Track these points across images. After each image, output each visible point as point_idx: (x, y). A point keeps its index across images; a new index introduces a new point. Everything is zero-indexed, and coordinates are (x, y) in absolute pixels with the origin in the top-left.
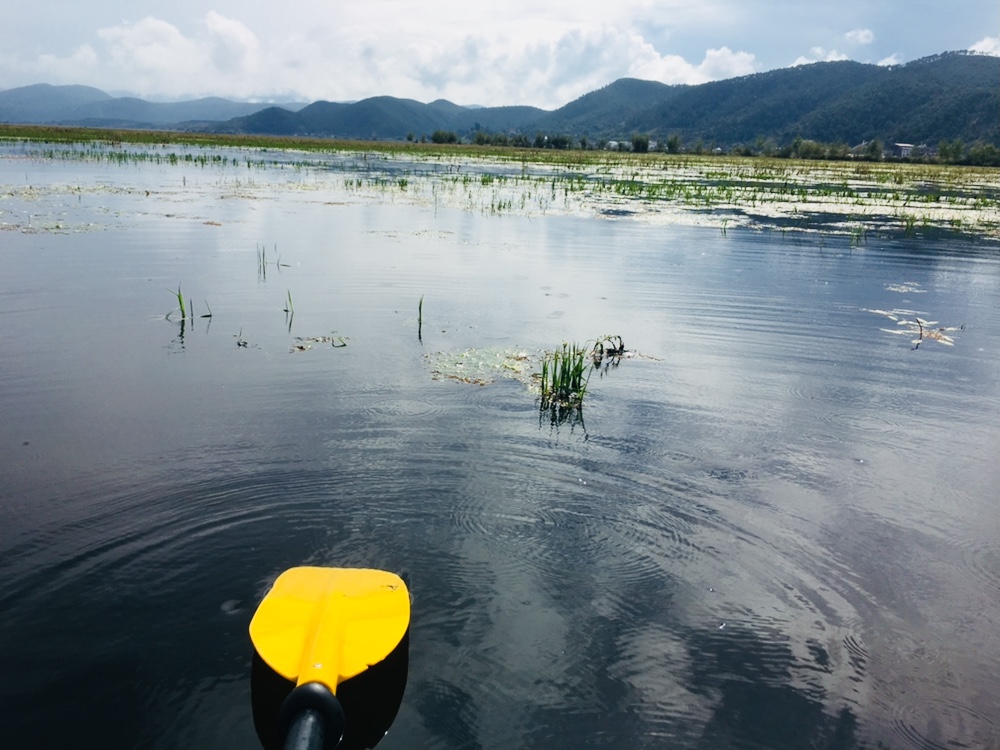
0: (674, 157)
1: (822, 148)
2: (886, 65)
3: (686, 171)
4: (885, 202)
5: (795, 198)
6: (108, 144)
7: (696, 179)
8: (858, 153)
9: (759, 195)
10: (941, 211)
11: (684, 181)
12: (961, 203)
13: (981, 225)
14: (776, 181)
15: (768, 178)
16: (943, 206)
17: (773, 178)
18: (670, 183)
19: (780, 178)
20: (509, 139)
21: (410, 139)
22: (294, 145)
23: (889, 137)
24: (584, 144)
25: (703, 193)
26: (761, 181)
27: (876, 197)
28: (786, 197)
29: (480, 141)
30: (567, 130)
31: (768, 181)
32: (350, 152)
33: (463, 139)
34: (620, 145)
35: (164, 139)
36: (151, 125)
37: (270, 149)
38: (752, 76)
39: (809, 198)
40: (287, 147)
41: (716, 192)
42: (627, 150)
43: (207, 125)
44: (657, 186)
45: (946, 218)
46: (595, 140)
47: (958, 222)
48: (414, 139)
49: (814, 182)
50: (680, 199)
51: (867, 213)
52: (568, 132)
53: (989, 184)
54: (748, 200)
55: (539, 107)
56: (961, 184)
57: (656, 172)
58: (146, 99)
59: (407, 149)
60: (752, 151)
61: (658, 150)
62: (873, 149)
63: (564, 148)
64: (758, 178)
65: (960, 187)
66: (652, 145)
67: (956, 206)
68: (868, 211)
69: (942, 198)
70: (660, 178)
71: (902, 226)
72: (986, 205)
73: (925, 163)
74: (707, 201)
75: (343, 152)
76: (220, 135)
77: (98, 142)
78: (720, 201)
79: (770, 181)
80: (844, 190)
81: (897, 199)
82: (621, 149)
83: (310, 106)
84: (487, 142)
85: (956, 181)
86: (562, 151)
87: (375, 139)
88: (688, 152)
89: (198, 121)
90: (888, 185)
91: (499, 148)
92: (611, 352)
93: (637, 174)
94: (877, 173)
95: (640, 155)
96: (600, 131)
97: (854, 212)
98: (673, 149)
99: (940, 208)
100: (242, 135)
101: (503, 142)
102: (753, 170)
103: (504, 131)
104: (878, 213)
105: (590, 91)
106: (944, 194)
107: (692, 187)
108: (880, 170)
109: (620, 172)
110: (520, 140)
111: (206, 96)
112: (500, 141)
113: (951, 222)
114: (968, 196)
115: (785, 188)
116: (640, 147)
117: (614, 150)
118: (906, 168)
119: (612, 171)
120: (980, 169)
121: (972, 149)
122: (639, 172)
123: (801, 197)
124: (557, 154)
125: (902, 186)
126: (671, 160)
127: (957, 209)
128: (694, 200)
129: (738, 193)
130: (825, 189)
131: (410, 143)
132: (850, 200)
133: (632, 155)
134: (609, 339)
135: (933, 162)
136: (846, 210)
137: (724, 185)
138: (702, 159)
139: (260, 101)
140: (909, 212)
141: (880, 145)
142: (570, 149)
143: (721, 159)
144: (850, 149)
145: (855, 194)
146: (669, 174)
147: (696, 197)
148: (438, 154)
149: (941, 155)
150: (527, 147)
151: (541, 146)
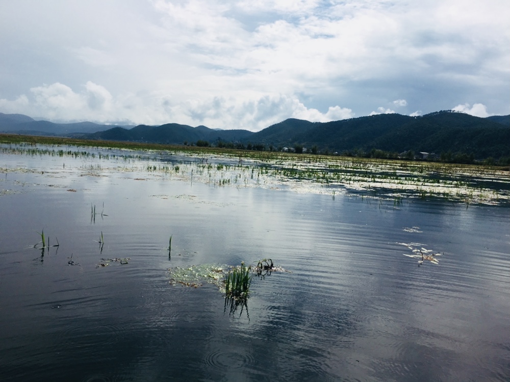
0: (315, 156)
1: (385, 154)
2: (414, 116)
3: (320, 164)
4: (413, 183)
5: (370, 179)
6: (29, 144)
7: (324, 168)
8: (403, 156)
9: (353, 178)
10: (440, 188)
11: (317, 169)
12: (449, 184)
13: (458, 196)
14: (362, 170)
15: (358, 168)
16: (441, 185)
17: (361, 169)
18: (311, 170)
19: (364, 169)
20: (235, 145)
21: (185, 144)
22: (126, 147)
23: (417, 149)
24: (271, 148)
25: (326, 176)
26: (355, 170)
27: (409, 180)
28: (366, 179)
29: (220, 146)
30: (263, 141)
31: (358, 170)
32: (154, 151)
33: (212, 145)
34: (289, 149)
35: (59, 142)
36: (54, 134)
37: (113, 148)
38: (351, 119)
39: (377, 180)
40: (122, 147)
41: (332, 175)
42: (292, 152)
43: (83, 135)
44: (304, 172)
45: (442, 191)
46: (277, 147)
47: (447, 194)
48: (188, 144)
49: (380, 171)
50: (314, 179)
51: (404, 188)
52: (263, 143)
53: (464, 174)
54: (347, 180)
55: (249, 130)
56: (450, 173)
57: (305, 164)
58: (53, 122)
59: (183, 150)
60: (352, 154)
61: (307, 152)
62: (409, 154)
63: (262, 150)
64: (353, 168)
65: (450, 175)
66: (304, 150)
67: (447, 186)
68: (405, 187)
69: (441, 181)
70: (306, 167)
71: (420, 196)
72: (461, 185)
73: (434, 162)
74: (327, 180)
75: (150, 150)
76: (89, 140)
77: (24, 143)
78: (334, 181)
79: (359, 170)
80: (394, 176)
81: (419, 181)
82: (289, 151)
83: (136, 127)
84: (224, 146)
85: (449, 172)
86: (260, 152)
87: (168, 144)
88: (321, 154)
89: (78, 133)
90: (416, 173)
91: (229, 150)
92: (267, 268)
93: (295, 165)
94: (411, 167)
95: (298, 155)
96: (279, 142)
97: (398, 188)
98: (314, 152)
99: (439, 186)
100: (101, 140)
101: (231, 146)
102: (352, 163)
103: (233, 142)
104: (409, 188)
105: (274, 124)
106: (443, 179)
107: (321, 173)
108: (412, 165)
109: (287, 164)
110: (240, 146)
111: (83, 121)
112: (230, 146)
113: (444, 194)
114: (453, 180)
115: (366, 174)
116: (299, 151)
117: (286, 152)
118: (425, 164)
119: (284, 163)
120: (460, 165)
121: (457, 155)
122: (297, 164)
123: (373, 179)
124: (257, 154)
125: (423, 174)
126: (312, 158)
127: (447, 187)
128: (321, 180)
129: (343, 177)
130: (385, 175)
131: (186, 146)
132: (396, 181)
133: (294, 155)
134: (265, 261)
135: (438, 161)
136: (394, 186)
137: (336, 171)
138: (328, 158)
139: (111, 124)
140: (424, 188)
141: (413, 153)
142: (264, 151)
143: (337, 157)
144: (399, 154)
145: (399, 178)
146: (311, 166)
147: (323, 178)
148: (198, 152)
149: (442, 159)
150: (243, 149)
151: (250, 149)
